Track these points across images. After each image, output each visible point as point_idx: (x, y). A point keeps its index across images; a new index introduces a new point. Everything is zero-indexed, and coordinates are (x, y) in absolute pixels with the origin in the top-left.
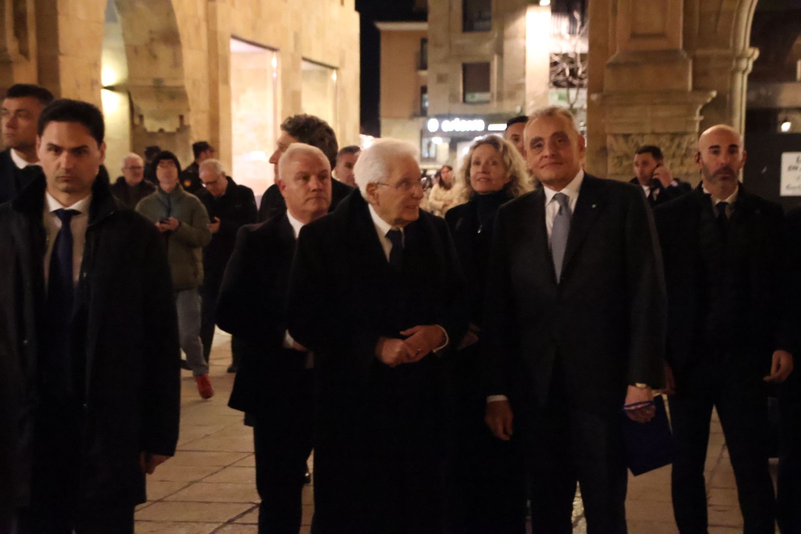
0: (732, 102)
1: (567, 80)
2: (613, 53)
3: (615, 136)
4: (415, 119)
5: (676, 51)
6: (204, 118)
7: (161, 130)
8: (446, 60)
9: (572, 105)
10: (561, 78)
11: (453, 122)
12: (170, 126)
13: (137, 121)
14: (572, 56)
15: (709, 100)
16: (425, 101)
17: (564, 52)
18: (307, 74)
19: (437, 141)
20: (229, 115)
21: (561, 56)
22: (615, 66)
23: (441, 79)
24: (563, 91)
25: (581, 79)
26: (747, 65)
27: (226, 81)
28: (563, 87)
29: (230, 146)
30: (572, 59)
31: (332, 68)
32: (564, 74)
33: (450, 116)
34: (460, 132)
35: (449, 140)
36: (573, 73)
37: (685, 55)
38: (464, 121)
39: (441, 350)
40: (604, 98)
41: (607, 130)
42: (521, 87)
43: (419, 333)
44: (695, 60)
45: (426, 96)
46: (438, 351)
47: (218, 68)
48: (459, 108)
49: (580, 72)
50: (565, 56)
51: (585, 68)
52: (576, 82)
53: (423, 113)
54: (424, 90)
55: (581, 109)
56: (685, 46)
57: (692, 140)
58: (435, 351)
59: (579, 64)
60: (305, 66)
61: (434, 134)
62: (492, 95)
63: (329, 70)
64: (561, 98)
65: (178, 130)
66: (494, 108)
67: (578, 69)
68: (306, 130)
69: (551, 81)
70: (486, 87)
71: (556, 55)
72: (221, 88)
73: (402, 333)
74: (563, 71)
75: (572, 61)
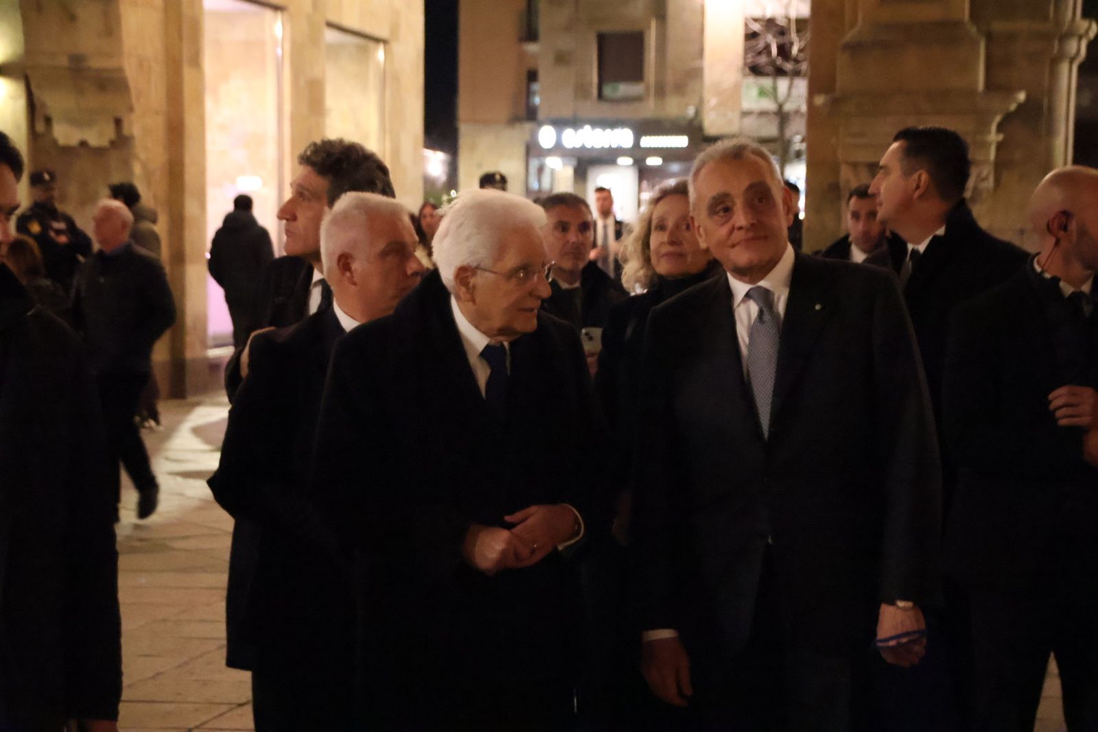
0: (1051, 110)
1: (773, 63)
2: (853, 25)
3: (855, 165)
4: (518, 126)
5: (958, 24)
6: (157, 124)
7: (83, 144)
8: (568, 28)
9: (781, 106)
10: (763, 60)
11: (580, 131)
12: (97, 137)
13: (40, 127)
14: (782, 22)
15: (1013, 107)
16: (534, 93)
17: (769, 15)
18: (334, 50)
19: (553, 162)
20: (202, 119)
21: (763, 24)
22: (854, 48)
23: (561, 59)
24: (767, 82)
25: (796, 61)
26: (1078, 49)
27: (196, 61)
28: (767, 75)
29: (202, 173)
30: (782, 27)
31: (377, 40)
32: (769, 53)
33: (576, 123)
34: (593, 149)
35: (574, 162)
36: (784, 51)
37: (974, 30)
38: (598, 131)
39: (571, 546)
40: (835, 102)
41: (841, 155)
42: (695, 74)
43: (535, 517)
44: (990, 37)
45: (536, 87)
46: (566, 548)
47: (181, 39)
48: (591, 107)
49: (795, 50)
50: (770, 23)
51: (803, 44)
52: (788, 66)
53: (531, 115)
54: (532, 76)
55: (797, 112)
56: (974, 15)
57: (985, 174)
58: (560, 548)
59: (794, 36)
60: (331, 36)
61: (549, 152)
62: (647, 89)
63: (371, 44)
64: (762, 93)
65: (112, 143)
66: (649, 109)
67: (792, 44)
68: (345, 165)
69: (745, 64)
70: (636, 74)
71: (756, 20)
72: (188, 73)
73: (508, 518)
74: (767, 48)
75: (782, 32)
